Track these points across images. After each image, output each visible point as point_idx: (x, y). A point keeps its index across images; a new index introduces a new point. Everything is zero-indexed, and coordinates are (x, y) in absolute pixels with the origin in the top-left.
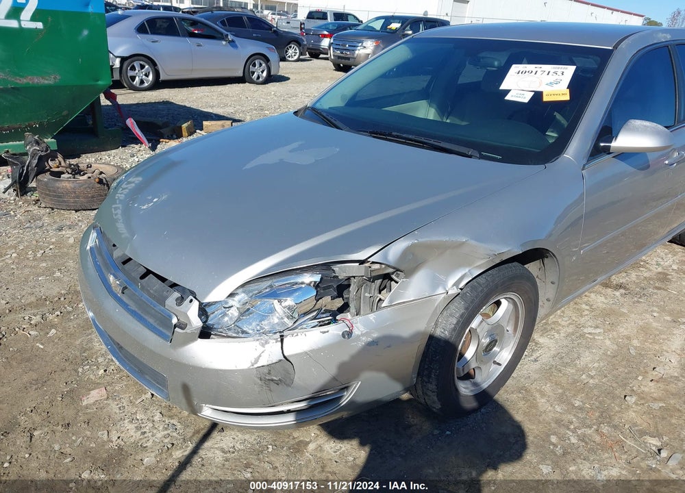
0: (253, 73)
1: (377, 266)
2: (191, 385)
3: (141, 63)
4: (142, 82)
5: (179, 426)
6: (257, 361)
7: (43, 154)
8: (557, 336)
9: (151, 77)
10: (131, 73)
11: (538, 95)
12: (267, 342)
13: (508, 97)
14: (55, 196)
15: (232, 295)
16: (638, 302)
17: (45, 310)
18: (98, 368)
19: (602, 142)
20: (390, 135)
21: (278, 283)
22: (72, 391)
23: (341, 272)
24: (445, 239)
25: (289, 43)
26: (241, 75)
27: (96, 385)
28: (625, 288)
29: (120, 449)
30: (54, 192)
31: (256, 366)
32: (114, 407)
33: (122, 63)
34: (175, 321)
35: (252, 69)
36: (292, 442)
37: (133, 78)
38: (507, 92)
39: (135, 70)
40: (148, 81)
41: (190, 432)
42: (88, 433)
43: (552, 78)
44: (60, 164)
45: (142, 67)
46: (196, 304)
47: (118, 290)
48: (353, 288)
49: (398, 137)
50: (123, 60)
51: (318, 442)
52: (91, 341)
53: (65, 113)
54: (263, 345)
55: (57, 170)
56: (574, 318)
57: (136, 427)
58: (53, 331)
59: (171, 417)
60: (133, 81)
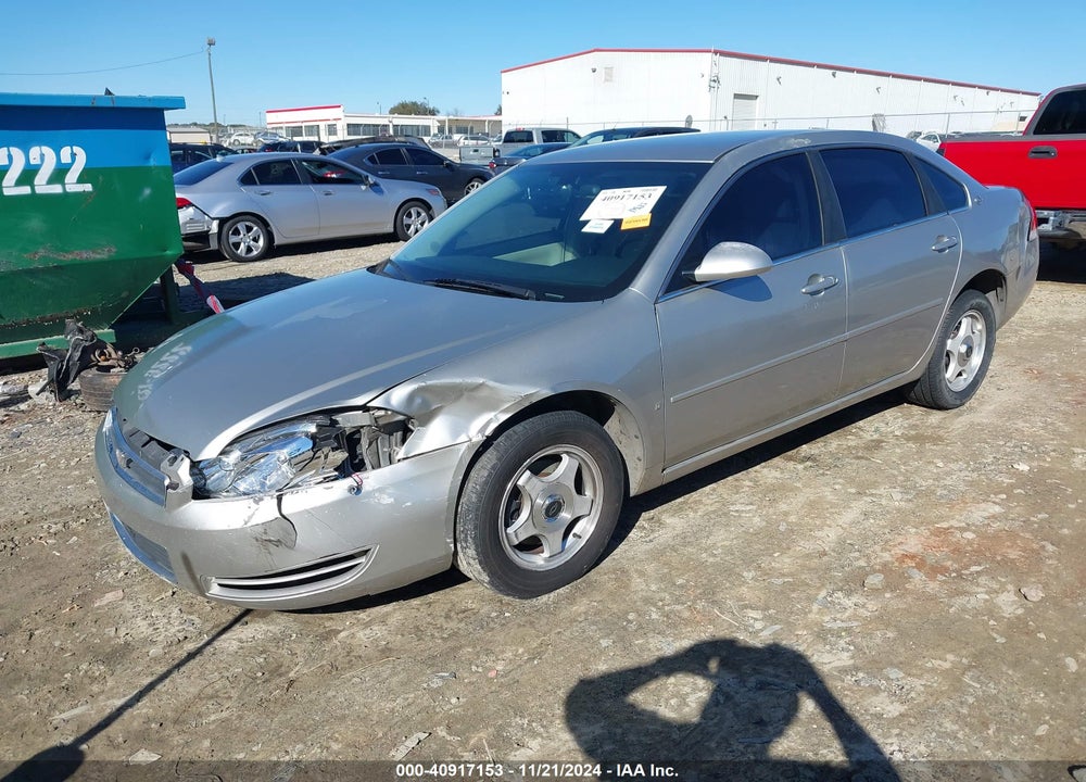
0: (409, 226)
1: (382, 413)
2: (190, 555)
3: (248, 223)
4: (249, 250)
5: (197, 621)
6: (250, 517)
7: (87, 344)
8: (691, 515)
9: (261, 242)
10: (233, 239)
11: (618, 223)
12: (261, 499)
13: (585, 230)
14: (101, 396)
15: (223, 453)
16: (823, 474)
17: (69, 518)
18: (119, 572)
19: (685, 270)
20: (454, 282)
21: (271, 434)
22: (84, 595)
23: (347, 421)
24: (458, 380)
25: (470, 181)
26: (392, 230)
27: (113, 588)
28: (814, 460)
29: (127, 644)
30: (100, 389)
31: (249, 524)
32: (128, 606)
33: (221, 226)
34: (167, 482)
35: (406, 221)
36: (321, 630)
37: (237, 246)
38: (586, 222)
39: (239, 234)
40: (257, 248)
41: (209, 626)
42: (94, 630)
43: (636, 203)
44: (110, 355)
45: (249, 229)
46: (187, 462)
47: (123, 464)
48: (364, 442)
49: (462, 283)
50: (222, 222)
51: (352, 631)
52: (116, 546)
53: (124, 295)
54: (257, 502)
55: (106, 363)
56: (726, 497)
57: (149, 624)
58: (75, 538)
59: (191, 614)
60: (237, 249)
